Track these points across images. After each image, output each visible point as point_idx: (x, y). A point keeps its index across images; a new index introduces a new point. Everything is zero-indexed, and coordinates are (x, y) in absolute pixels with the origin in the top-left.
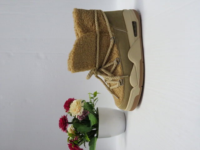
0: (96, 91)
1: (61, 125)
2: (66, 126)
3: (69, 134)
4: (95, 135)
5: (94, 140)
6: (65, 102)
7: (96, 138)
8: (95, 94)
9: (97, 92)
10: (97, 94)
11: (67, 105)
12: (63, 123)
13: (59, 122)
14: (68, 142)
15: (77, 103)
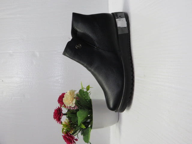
0: (88, 85)
1: (56, 116)
2: (60, 116)
3: (63, 125)
4: (90, 126)
5: (88, 131)
6: (59, 97)
7: (90, 129)
8: (88, 88)
9: (90, 87)
11: (61, 100)
12: (58, 113)
13: (53, 114)
14: (63, 132)
15: (70, 94)
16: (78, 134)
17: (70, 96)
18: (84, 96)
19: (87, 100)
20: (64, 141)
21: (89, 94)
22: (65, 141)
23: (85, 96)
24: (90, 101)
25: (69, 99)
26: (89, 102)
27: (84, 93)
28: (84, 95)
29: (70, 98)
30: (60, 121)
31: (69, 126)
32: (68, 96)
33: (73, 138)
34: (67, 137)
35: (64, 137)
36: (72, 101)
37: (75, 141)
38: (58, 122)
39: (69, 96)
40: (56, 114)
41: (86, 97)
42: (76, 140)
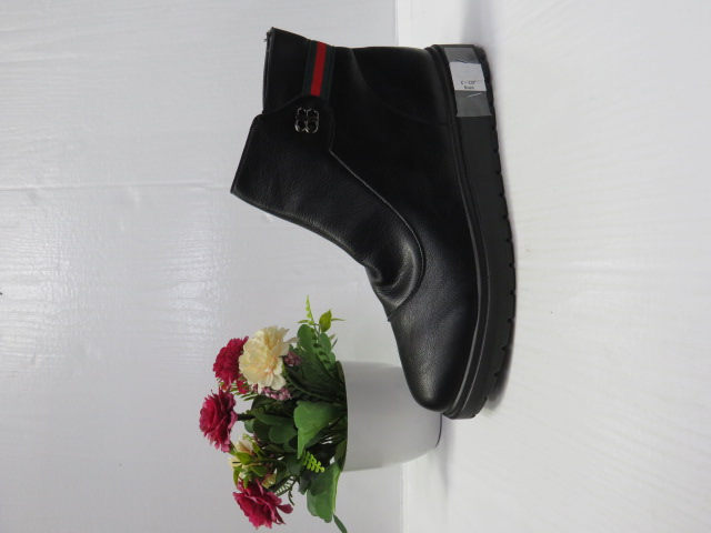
0: (326, 311)
1: (210, 421)
2: (228, 421)
3: (239, 455)
4: (333, 460)
5: (331, 477)
6: (218, 352)
7: (336, 469)
8: (326, 320)
9: (333, 317)
10: (332, 323)
11: (226, 363)
12: (219, 411)
13: (199, 416)
14: (236, 482)
15: (267, 341)
16: (291, 489)
17: (267, 348)
18: (316, 351)
19: (327, 366)
20: (242, 512)
21: (332, 342)
22: (247, 514)
23: (319, 349)
24: (337, 367)
25: (264, 361)
26: (331, 373)
27: (315, 338)
28: (316, 346)
29: (265, 355)
30: (227, 443)
31: (260, 458)
32: (259, 351)
33: (275, 502)
34: (254, 499)
35: (243, 500)
36: (274, 368)
37: (279, 511)
38: (217, 445)
39: (262, 349)
40: (213, 413)
41: (321, 353)
42: (287, 509)
